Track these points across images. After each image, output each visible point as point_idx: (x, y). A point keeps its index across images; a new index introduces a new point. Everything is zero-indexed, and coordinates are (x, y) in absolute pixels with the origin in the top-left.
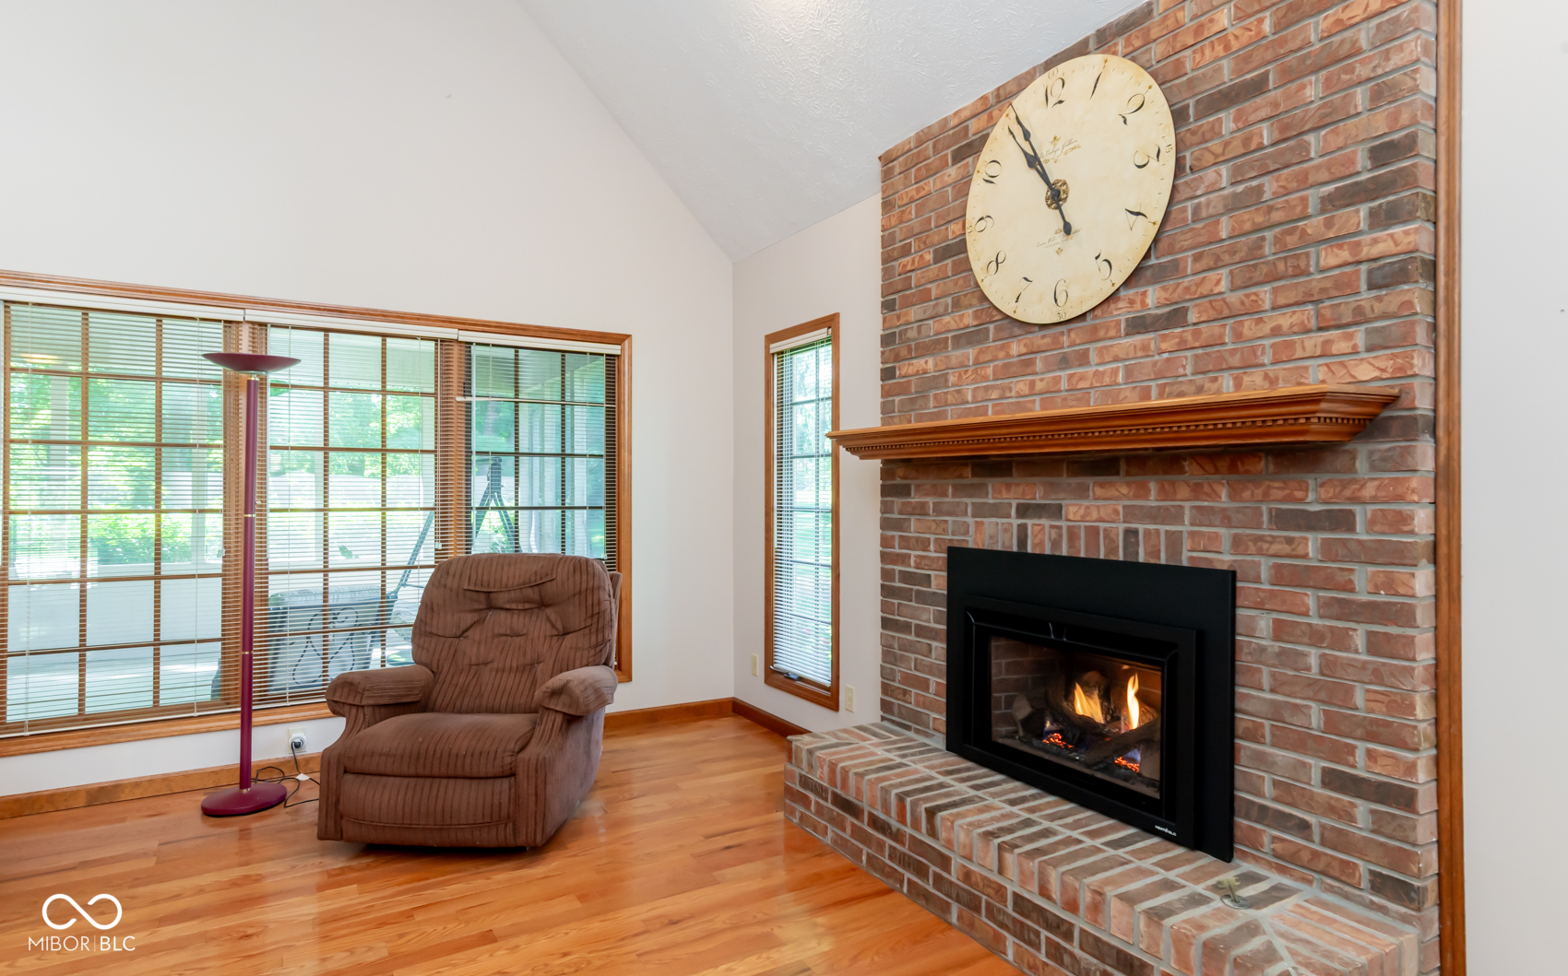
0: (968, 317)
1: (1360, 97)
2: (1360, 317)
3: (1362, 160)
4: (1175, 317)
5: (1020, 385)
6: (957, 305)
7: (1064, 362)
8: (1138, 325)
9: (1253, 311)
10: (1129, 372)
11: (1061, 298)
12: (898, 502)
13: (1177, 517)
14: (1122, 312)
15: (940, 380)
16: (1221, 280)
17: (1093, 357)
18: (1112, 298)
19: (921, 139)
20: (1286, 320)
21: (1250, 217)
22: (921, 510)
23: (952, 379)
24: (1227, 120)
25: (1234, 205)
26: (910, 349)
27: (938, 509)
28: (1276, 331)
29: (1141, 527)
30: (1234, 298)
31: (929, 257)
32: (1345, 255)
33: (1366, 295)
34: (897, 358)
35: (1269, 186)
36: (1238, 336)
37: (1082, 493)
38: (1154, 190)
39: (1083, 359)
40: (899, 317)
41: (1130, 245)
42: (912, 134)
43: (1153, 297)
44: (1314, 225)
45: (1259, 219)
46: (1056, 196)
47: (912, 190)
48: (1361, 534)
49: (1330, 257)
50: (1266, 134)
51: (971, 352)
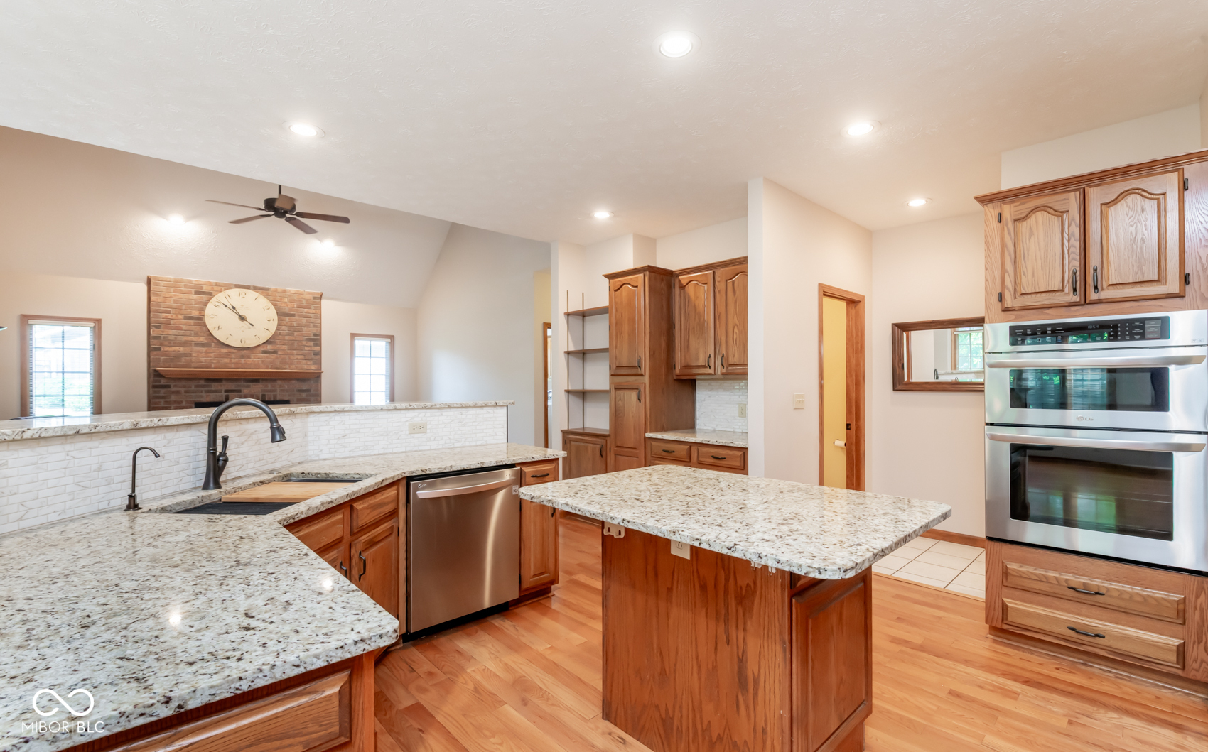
0: (202, 339)
1: (312, 325)
2: (312, 359)
3: (312, 335)
4: (275, 352)
5: (227, 360)
6: (196, 334)
7: (242, 357)
8: (265, 352)
9: (293, 355)
10: (263, 361)
11: (243, 342)
12: (163, 391)
13: (275, 391)
14: (261, 349)
15: (185, 355)
16: (285, 347)
17: (252, 357)
18: (259, 346)
19: (176, 281)
20: (299, 357)
21: (291, 338)
22: (178, 392)
23: (194, 355)
24: (287, 319)
25: (289, 335)
26: (170, 343)
27: (186, 392)
28: (297, 359)
29: (266, 393)
30: (289, 351)
31: (181, 317)
32: (309, 349)
33: (313, 356)
34: (162, 344)
35: (296, 333)
36: (290, 358)
37: (249, 387)
38: (273, 327)
39: (249, 357)
40: (163, 332)
41: (266, 336)
42: (171, 277)
43: (269, 347)
44: (304, 342)
45: (294, 339)
46: (242, 318)
47: (172, 294)
48: (312, 392)
49: (306, 348)
50: (295, 324)
51: (204, 349)
